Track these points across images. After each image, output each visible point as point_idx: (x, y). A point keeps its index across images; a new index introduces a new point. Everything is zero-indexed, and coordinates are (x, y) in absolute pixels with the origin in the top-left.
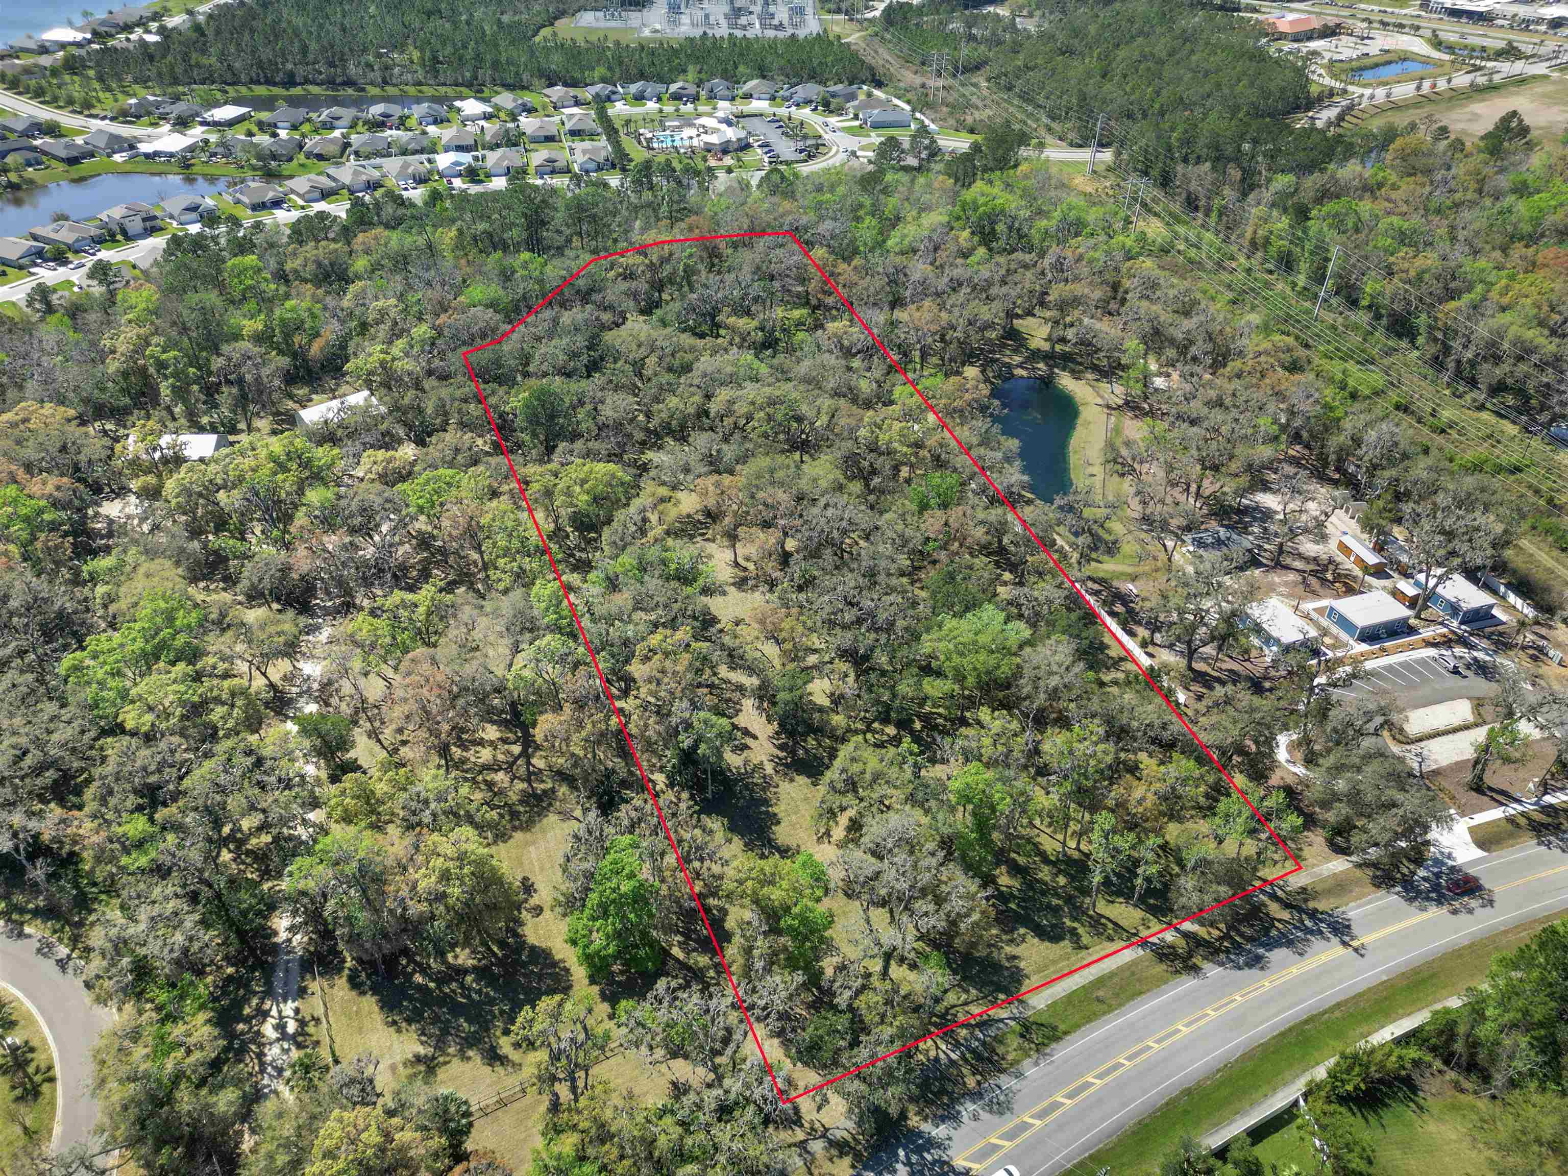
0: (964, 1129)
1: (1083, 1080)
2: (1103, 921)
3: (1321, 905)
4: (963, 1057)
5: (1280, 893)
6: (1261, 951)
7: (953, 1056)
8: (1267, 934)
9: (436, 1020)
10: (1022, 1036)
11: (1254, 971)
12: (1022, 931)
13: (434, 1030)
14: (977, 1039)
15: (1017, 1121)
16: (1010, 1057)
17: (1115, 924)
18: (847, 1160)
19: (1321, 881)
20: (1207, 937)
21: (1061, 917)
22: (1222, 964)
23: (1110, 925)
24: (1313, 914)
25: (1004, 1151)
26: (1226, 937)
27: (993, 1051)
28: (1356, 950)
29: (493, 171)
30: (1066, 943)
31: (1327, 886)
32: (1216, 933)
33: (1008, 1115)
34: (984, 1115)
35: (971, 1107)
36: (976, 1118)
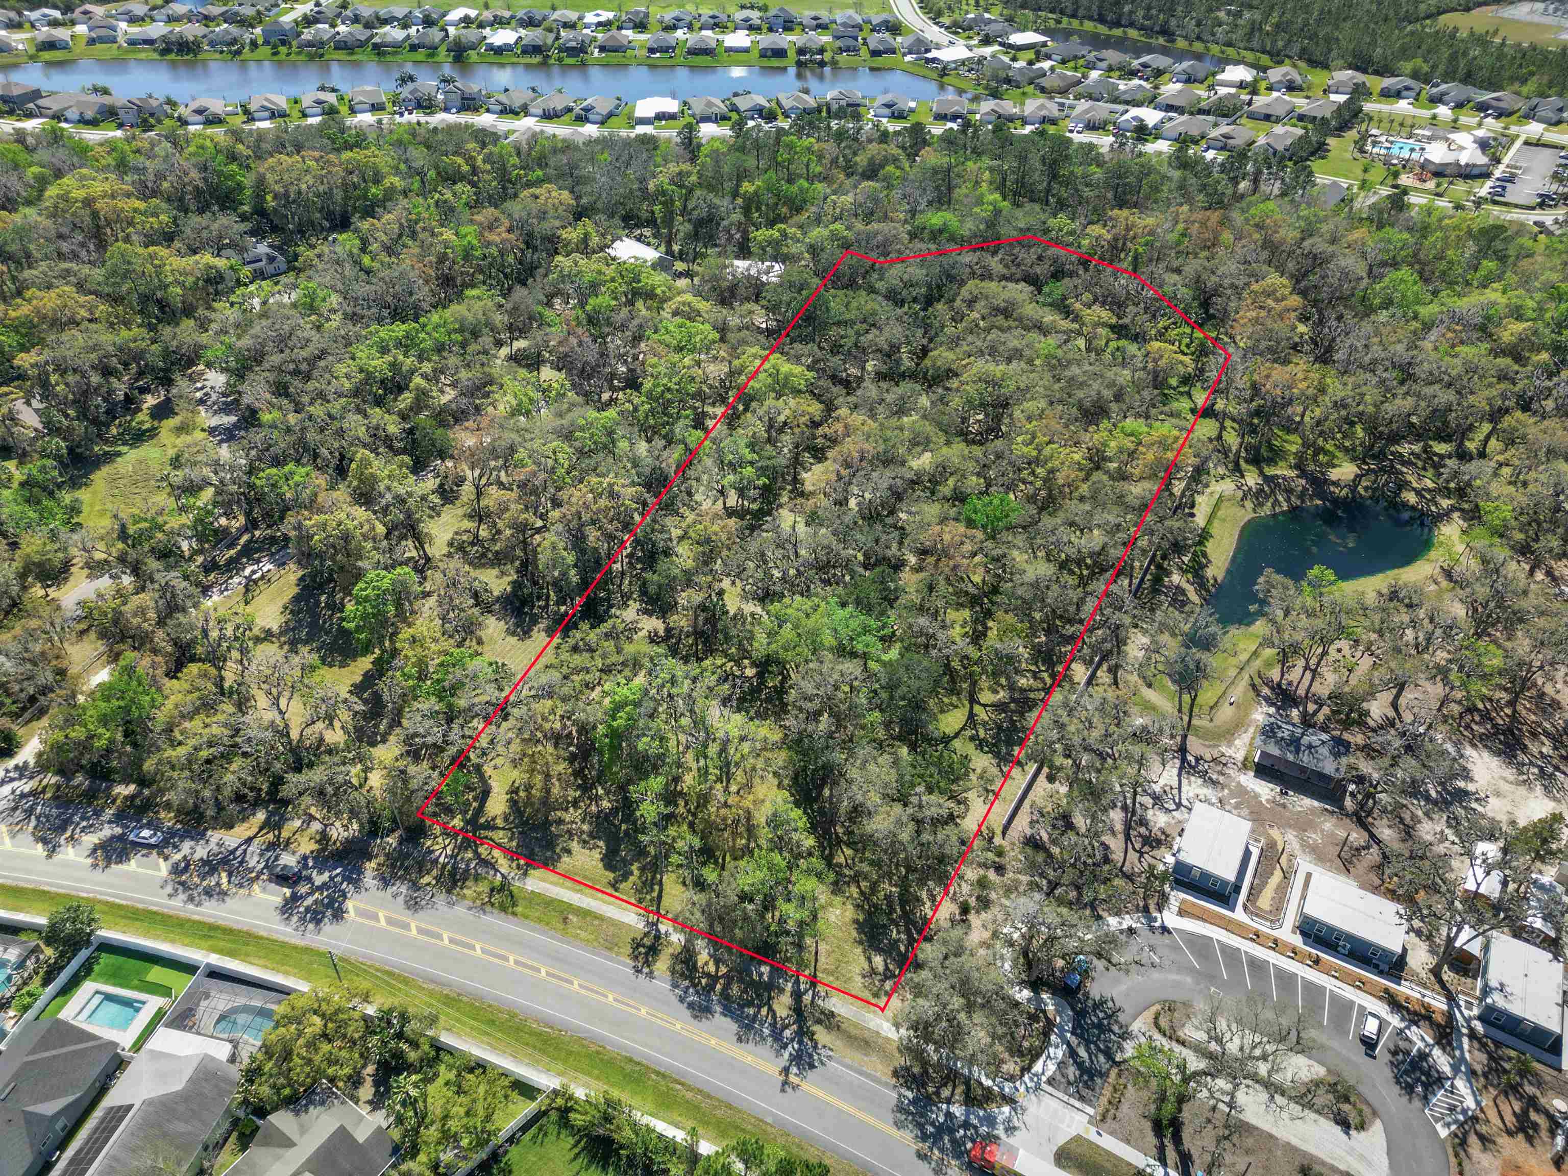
0: (381, 894)
1: (473, 942)
2: (656, 887)
3: (822, 1035)
4: (444, 866)
5: (807, 998)
6: (718, 1009)
7: (441, 860)
8: (742, 1007)
9: (299, 621)
10: (492, 890)
11: (687, 1013)
12: (601, 843)
13: (291, 625)
14: (468, 865)
15: (408, 920)
16: (465, 891)
17: (660, 896)
18: (316, 847)
19: (856, 1025)
20: (700, 964)
21: (637, 860)
22: (675, 986)
23: (655, 894)
24: (803, 1033)
25: (377, 925)
26: (714, 979)
27: (465, 880)
28: (785, 1083)
29: (1165, 134)
30: (611, 876)
31: (854, 1032)
32: (712, 968)
33: (409, 913)
34: (401, 899)
35: (404, 889)
36: (395, 896)
